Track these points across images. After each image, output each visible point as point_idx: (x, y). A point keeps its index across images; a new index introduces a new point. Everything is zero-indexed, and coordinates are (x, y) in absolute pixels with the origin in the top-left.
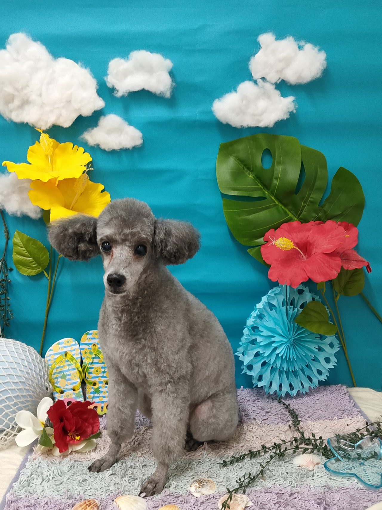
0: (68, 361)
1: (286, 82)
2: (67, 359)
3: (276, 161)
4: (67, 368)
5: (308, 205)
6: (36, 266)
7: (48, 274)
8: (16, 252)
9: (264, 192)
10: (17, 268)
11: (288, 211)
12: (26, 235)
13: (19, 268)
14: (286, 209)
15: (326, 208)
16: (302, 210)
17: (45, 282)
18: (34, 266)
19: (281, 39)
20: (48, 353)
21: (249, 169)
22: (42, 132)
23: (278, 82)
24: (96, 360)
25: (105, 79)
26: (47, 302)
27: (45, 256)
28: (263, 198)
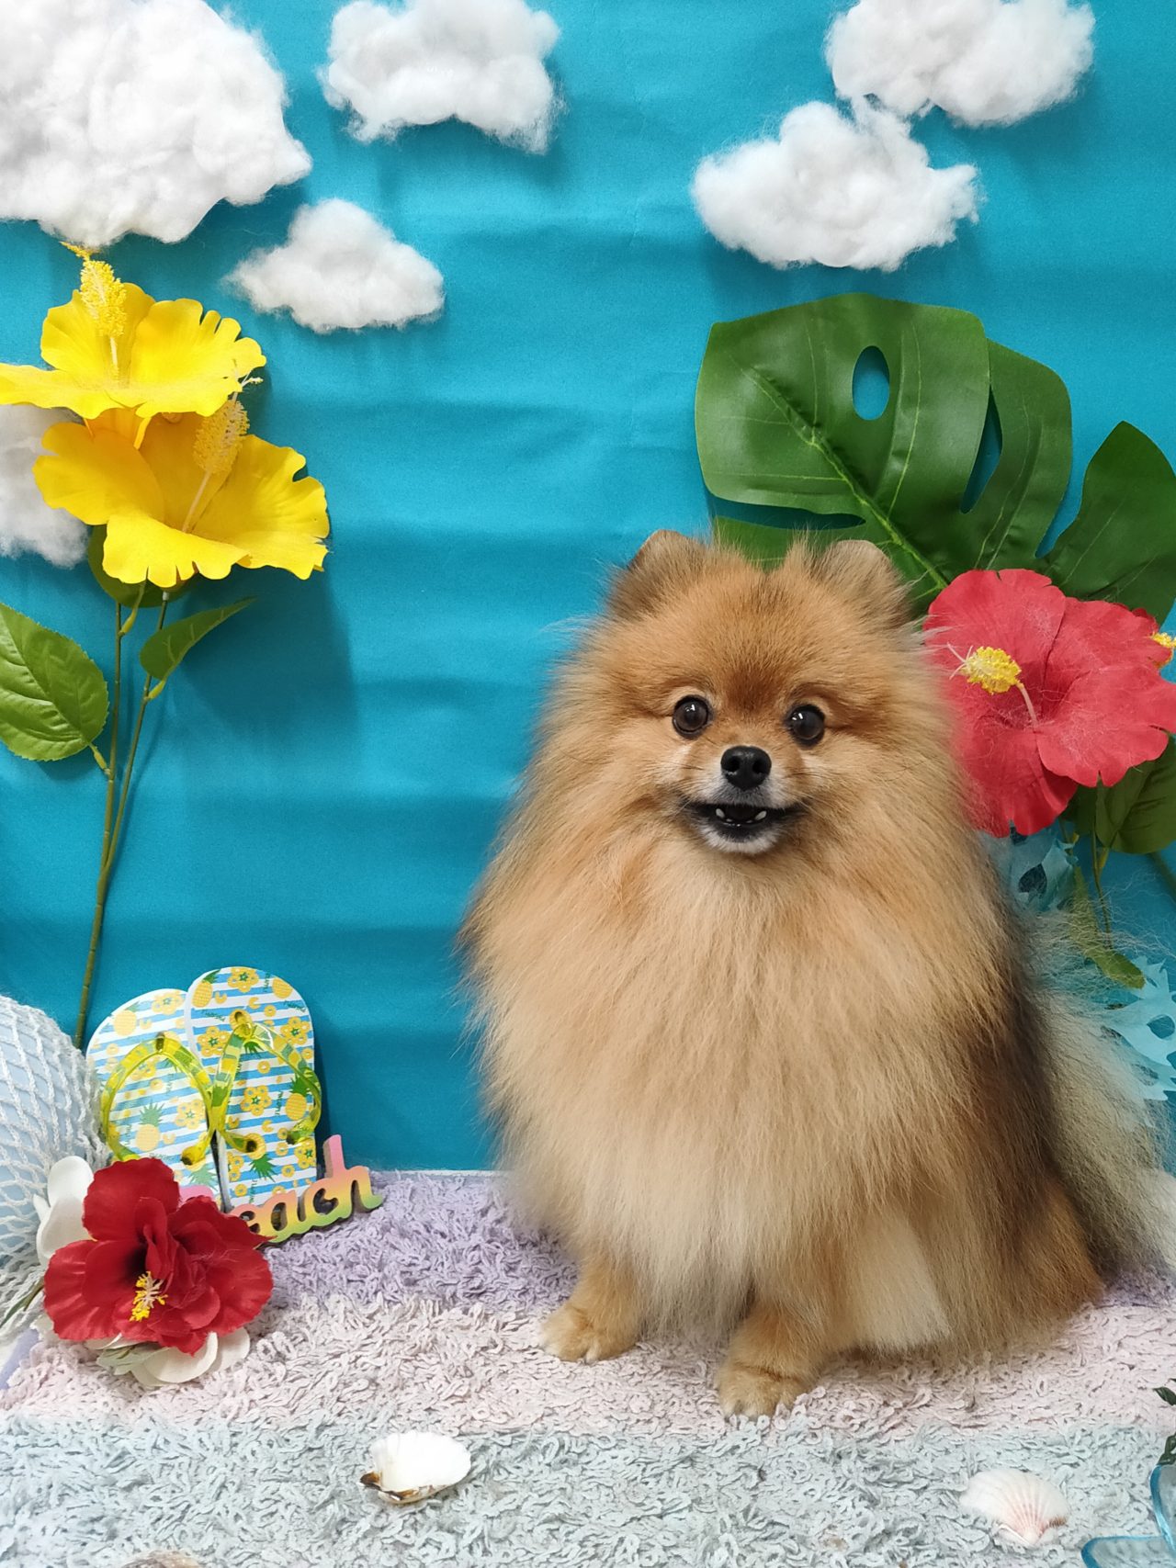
0: (168, 1065)
1: (949, 116)
2: (163, 1058)
3: (901, 393)
4: (162, 1088)
5: (1002, 552)
6: (65, 730)
7: (107, 759)
9: (856, 498)
10: (1, 734)
11: (932, 571)
12: (29, 621)
13: (7, 732)
14: (925, 564)
15: (1061, 563)
17: (96, 785)
18: (56, 728)
20: (98, 1036)
21: (807, 416)
22: (87, 258)
23: (923, 113)
24: (253, 1065)
25: (320, 74)
26: (103, 855)
27: (93, 696)
28: (851, 520)
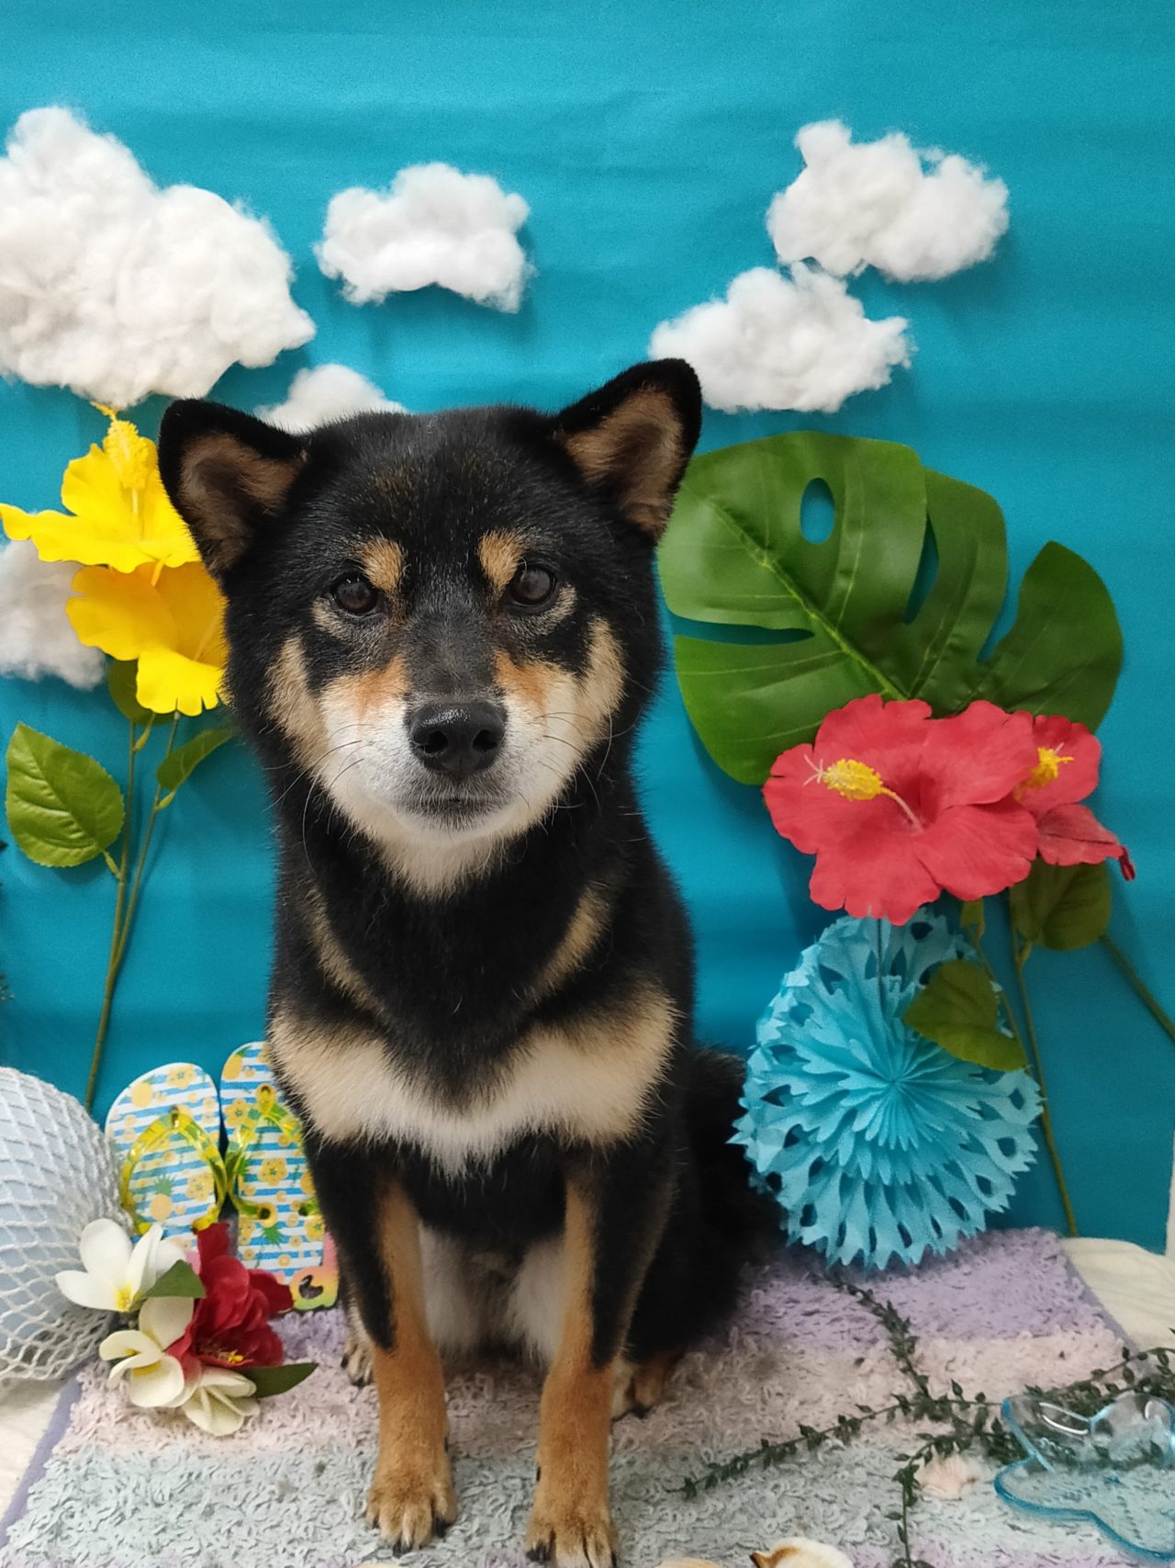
0: (180, 1137)
1: (882, 274)
2: (175, 1132)
3: (845, 518)
4: (175, 1160)
5: (945, 658)
6: (82, 838)
7: (118, 863)
8: (17, 793)
9: (805, 613)
10: (20, 843)
11: (880, 678)
12: (49, 739)
13: (27, 841)
14: (874, 671)
15: (1001, 668)
16: (925, 675)
17: (108, 887)
18: (74, 836)
19: (869, 140)
20: (116, 1109)
21: (759, 541)
22: (113, 417)
23: (857, 273)
24: (269, 1138)
25: (316, 249)
26: (112, 953)
27: (110, 807)
28: (801, 635)
